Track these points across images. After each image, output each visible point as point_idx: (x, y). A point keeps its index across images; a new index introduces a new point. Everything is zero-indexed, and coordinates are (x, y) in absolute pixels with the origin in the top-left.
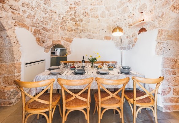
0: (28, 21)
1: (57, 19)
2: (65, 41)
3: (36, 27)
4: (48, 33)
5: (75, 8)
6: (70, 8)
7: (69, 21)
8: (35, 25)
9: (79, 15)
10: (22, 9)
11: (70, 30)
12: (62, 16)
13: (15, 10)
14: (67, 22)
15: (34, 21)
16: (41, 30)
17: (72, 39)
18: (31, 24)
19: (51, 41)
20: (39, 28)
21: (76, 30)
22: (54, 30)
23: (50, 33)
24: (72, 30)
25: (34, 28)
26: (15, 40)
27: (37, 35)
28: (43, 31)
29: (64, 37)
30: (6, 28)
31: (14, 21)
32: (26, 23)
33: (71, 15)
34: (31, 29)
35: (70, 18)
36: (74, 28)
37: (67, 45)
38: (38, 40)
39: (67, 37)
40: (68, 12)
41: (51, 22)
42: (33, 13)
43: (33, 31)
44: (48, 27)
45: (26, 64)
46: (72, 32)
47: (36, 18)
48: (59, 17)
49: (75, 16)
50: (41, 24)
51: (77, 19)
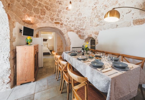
0: (73, 28)
1: (87, 21)
2: (94, 34)
3: (77, 29)
4: (85, 31)
5: (95, 7)
6: (93, 9)
7: (94, 19)
8: (76, 29)
9: (100, 11)
10: (69, 24)
11: (96, 25)
12: (90, 18)
13: (67, 25)
14: (93, 20)
15: (75, 27)
16: (80, 31)
17: (98, 32)
18: (74, 29)
19: (87, 35)
20: (79, 30)
21: (100, 24)
22: (87, 29)
23: (86, 31)
24: (98, 25)
25: (76, 30)
26: (67, 38)
27: (79, 33)
28: (82, 31)
29: (93, 31)
30: (64, 33)
31: (67, 30)
32: (72, 29)
33: (94, 14)
34: (75, 31)
35: (94, 17)
36: (98, 23)
37: (96, 37)
38: (80, 36)
39: (95, 31)
40: (92, 13)
41: (85, 24)
42: (74, 24)
43: (76, 32)
44: (84, 28)
45: (73, 48)
46: (98, 26)
47: (76, 25)
48: (88, 19)
49: (97, 13)
50: (79, 27)
51: (99, 14)
